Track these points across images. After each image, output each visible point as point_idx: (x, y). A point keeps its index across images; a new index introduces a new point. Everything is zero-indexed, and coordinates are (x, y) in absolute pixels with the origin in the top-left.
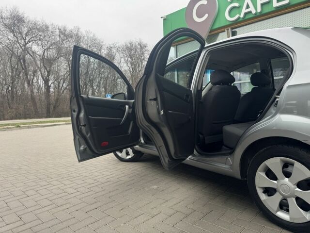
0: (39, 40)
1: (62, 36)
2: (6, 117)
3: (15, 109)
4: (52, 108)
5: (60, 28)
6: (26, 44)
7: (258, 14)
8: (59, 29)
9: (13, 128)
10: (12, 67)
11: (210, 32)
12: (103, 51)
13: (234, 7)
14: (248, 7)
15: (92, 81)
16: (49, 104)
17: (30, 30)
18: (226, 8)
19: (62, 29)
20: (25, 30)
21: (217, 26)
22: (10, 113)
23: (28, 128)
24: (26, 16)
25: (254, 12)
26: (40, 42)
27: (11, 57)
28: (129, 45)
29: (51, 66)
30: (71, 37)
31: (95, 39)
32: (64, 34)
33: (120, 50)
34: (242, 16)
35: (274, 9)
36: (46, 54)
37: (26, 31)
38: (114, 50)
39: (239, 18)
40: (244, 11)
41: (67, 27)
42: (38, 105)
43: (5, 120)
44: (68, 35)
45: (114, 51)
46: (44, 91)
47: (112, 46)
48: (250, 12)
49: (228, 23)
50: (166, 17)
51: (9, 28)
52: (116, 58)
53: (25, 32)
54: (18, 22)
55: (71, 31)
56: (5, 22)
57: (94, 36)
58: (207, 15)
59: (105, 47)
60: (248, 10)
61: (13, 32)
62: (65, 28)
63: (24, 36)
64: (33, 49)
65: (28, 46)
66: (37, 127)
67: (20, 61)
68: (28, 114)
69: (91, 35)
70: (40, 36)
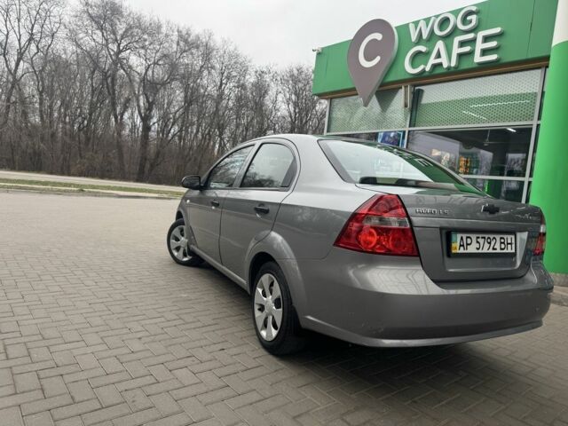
0: (143, 48)
1: (182, 44)
2: (72, 171)
3: (88, 159)
4: (148, 166)
5: (180, 29)
6: (120, 51)
7: (452, 70)
8: (178, 31)
9: (74, 191)
10: (93, 86)
11: (381, 86)
12: (247, 77)
13: (419, 53)
14: (439, 56)
15: (221, 128)
16: (144, 159)
17: (130, 28)
18: (407, 52)
19: (184, 33)
20: (121, 28)
21: (391, 78)
22: (79, 166)
23: (96, 196)
24: (125, 4)
25: (445, 65)
26: (142, 51)
27: (94, 71)
28: (295, 72)
29: (155, 94)
30: (197, 47)
31: (237, 56)
32: (186, 41)
33: (279, 78)
34: (428, 69)
35: (477, 66)
36: (150, 72)
37: (124, 30)
38: (267, 78)
39: (424, 71)
40: (432, 61)
41: (192, 29)
42: (126, 156)
43: (69, 175)
44: (192, 44)
45: (268, 80)
46: (140, 134)
47: (265, 70)
48: (441, 64)
49: (407, 77)
50: (320, 51)
51: (96, 23)
52: (270, 93)
53: (121, 32)
54: (113, 15)
55: (198, 37)
56: (90, 12)
57: (235, 49)
58: (378, 58)
59: (251, 71)
60: (438, 61)
61: (101, 28)
62: (188, 30)
63: (119, 38)
64: (131, 62)
65: (123, 55)
66: (109, 195)
67: (106, 80)
68: (108, 171)
69: (231, 48)
70: (145, 40)
